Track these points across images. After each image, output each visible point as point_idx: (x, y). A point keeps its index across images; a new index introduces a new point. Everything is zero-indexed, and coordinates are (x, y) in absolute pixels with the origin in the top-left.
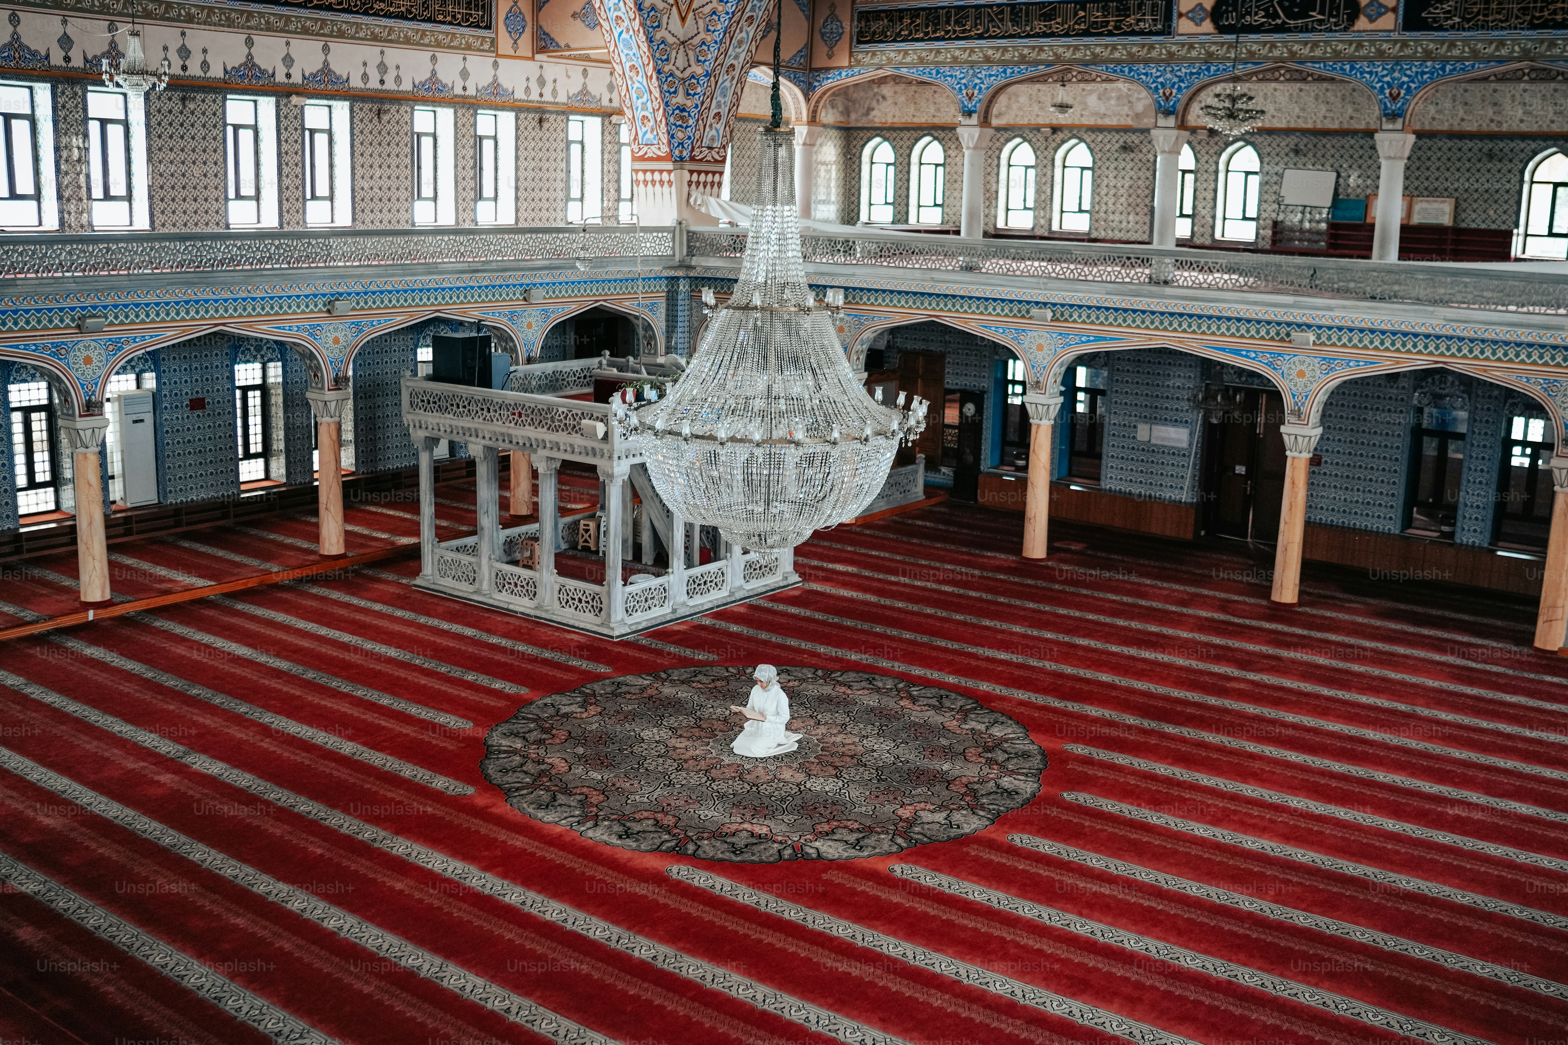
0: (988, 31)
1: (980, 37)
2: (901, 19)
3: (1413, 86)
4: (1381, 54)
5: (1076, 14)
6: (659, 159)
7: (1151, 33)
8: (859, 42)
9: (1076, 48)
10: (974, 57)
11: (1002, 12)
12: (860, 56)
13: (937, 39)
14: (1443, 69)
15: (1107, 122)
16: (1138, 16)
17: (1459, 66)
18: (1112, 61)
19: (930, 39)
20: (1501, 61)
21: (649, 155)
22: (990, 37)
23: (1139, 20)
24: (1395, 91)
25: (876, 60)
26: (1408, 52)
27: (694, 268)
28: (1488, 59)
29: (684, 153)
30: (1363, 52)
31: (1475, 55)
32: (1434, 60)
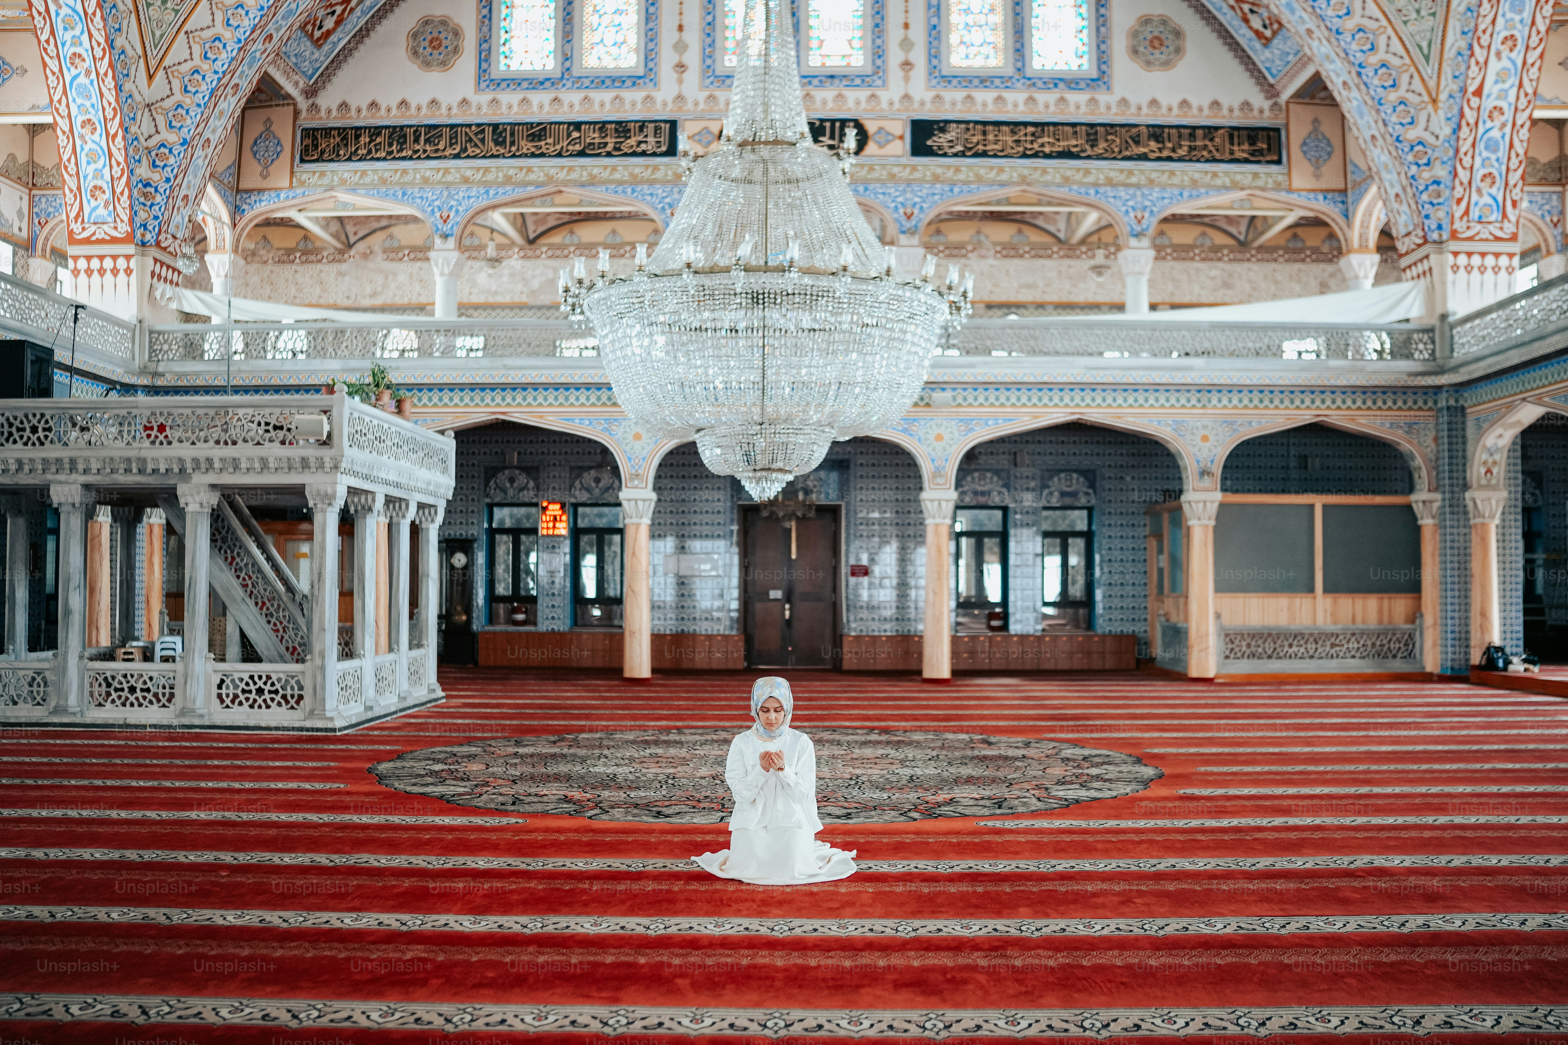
0: (466, 150)
1: (457, 156)
2: (357, 137)
3: (925, 205)
4: (892, 176)
5: (569, 135)
6: (114, 240)
7: (654, 154)
8: (302, 161)
9: (571, 169)
10: (449, 178)
11: (483, 131)
12: (304, 177)
13: (404, 158)
14: (951, 190)
15: (500, 299)
16: (640, 138)
17: (965, 188)
18: (613, 182)
19: (394, 159)
20: (1002, 184)
21: (100, 235)
22: (468, 157)
23: (640, 143)
24: (909, 211)
25: (325, 181)
26: (917, 175)
27: (162, 375)
28: (993, 183)
29: (148, 237)
30: (875, 175)
31: (979, 179)
32: (943, 182)
